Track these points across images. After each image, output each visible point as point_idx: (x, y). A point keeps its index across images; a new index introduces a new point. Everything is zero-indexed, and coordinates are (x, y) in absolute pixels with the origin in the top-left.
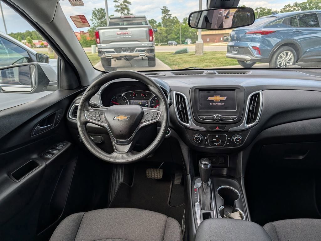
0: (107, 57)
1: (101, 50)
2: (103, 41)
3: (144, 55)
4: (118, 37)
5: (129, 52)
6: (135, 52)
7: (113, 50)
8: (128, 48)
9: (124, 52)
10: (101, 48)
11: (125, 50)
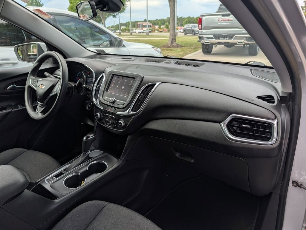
0: (205, 42)
1: (201, 36)
2: (205, 27)
3: (243, 43)
4: (219, 24)
5: (228, 39)
6: (234, 39)
7: (212, 36)
8: (227, 35)
9: (223, 39)
10: (202, 34)
11: (224, 37)
